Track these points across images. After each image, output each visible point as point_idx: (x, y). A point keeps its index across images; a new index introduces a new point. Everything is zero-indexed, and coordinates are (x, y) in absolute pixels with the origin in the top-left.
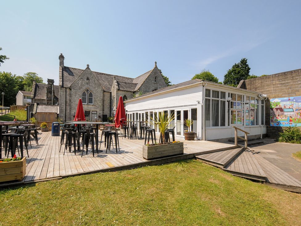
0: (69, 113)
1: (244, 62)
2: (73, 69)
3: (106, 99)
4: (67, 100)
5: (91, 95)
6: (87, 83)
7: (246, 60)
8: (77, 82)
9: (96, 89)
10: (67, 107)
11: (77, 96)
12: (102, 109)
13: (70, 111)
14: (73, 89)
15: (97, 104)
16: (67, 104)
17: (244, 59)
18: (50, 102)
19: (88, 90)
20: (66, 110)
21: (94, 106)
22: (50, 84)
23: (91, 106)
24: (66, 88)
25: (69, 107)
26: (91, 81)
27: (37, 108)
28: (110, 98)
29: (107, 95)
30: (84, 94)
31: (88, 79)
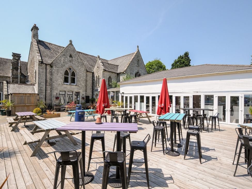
0: (49, 94)
1: (186, 54)
2: (48, 44)
3: (88, 79)
4: (47, 79)
5: (73, 74)
6: (70, 61)
7: (188, 53)
8: (60, 59)
9: (80, 68)
10: (47, 87)
11: (59, 75)
12: (85, 90)
13: (50, 92)
14: (54, 67)
15: (80, 84)
16: (48, 84)
17: (187, 52)
18: (17, 79)
19: (70, 69)
20: (46, 91)
21: (77, 87)
22: (16, 59)
23: (74, 87)
24: (46, 65)
25: (49, 87)
26: (74, 58)
27: (8, 87)
28: (93, 78)
29: (90, 75)
30: (66, 73)
31: (71, 56)
